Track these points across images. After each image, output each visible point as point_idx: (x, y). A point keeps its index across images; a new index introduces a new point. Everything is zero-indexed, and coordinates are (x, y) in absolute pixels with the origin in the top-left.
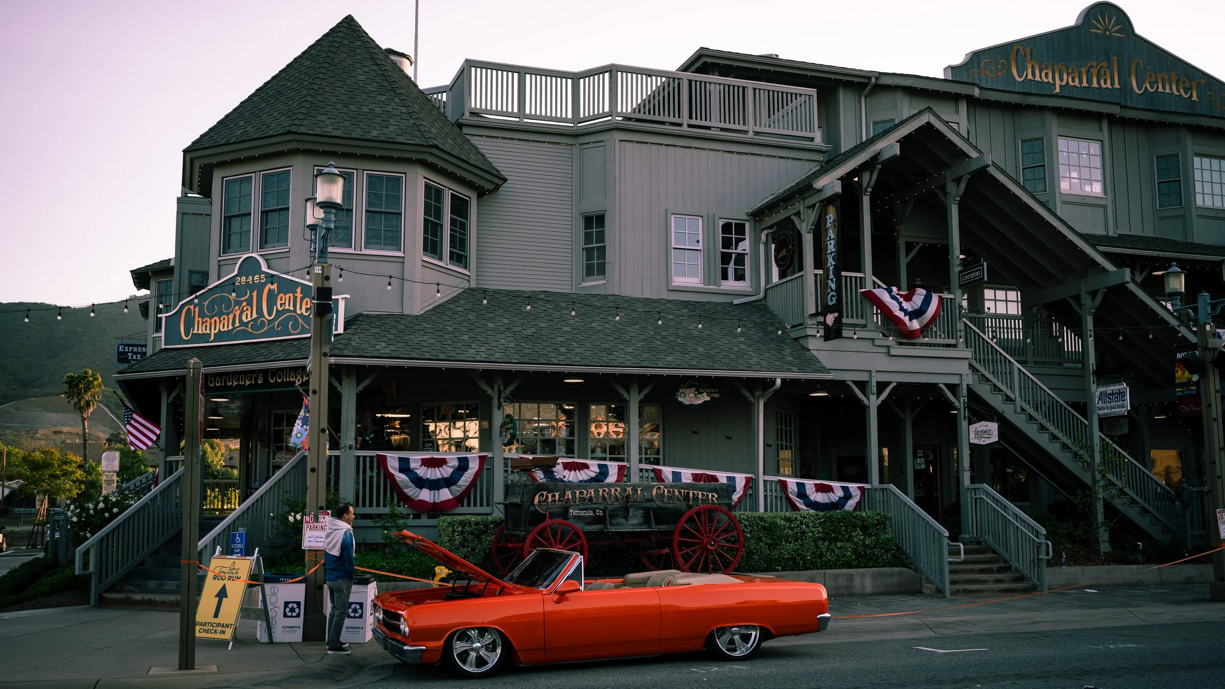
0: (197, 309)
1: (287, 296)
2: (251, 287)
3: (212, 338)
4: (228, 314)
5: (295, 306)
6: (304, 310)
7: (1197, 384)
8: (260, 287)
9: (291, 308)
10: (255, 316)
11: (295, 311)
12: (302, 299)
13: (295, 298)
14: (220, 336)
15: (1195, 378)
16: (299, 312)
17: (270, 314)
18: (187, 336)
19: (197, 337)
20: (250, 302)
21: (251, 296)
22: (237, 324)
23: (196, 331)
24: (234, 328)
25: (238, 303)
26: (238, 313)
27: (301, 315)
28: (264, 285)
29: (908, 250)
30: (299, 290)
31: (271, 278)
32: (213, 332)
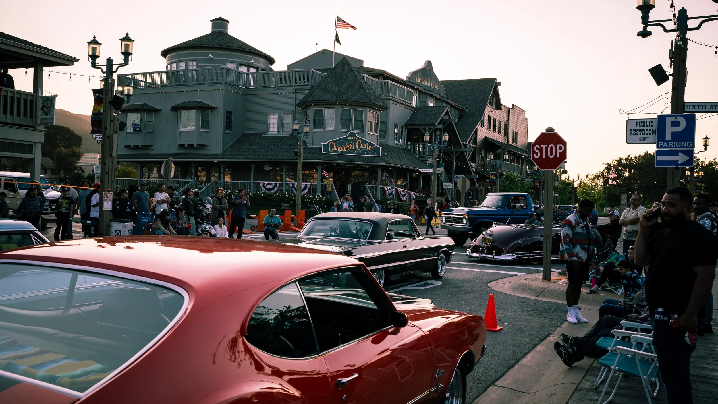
0: (334, 144)
1: (364, 144)
2: (353, 140)
3: (340, 152)
4: (345, 147)
5: (366, 147)
6: (369, 149)
7: (495, 179)
8: (356, 141)
9: (365, 148)
10: (354, 148)
11: (367, 149)
12: (369, 146)
13: (367, 145)
14: (342, 152)
15: (495, 178)
16: (368, 149)
17: (359, 148)
18: (331, 150)
19: (334, 151)
20: (352, 144)
21: (353, 143)
22: (348, 150)
23: (334, 150)
24: (347, 151)
25: (349, 144)
26: (348, 147)
27: (369, 150)
28: (357, 140)
29: (456, 154)
30: (368, 143)
31: (359, 139)
32: (340, 151)
